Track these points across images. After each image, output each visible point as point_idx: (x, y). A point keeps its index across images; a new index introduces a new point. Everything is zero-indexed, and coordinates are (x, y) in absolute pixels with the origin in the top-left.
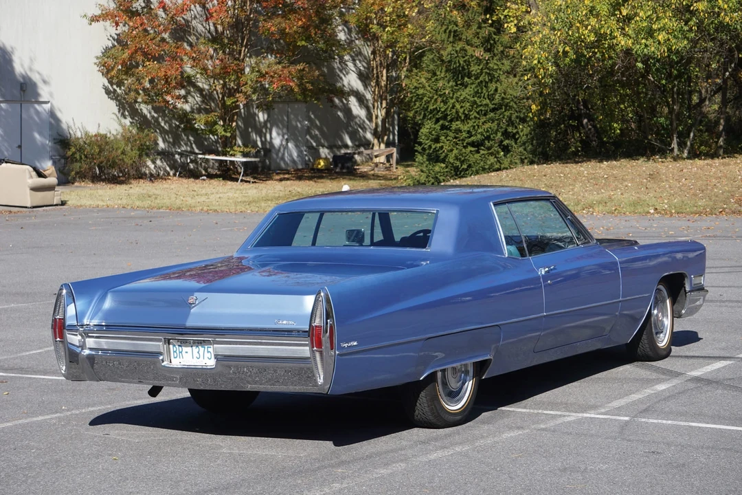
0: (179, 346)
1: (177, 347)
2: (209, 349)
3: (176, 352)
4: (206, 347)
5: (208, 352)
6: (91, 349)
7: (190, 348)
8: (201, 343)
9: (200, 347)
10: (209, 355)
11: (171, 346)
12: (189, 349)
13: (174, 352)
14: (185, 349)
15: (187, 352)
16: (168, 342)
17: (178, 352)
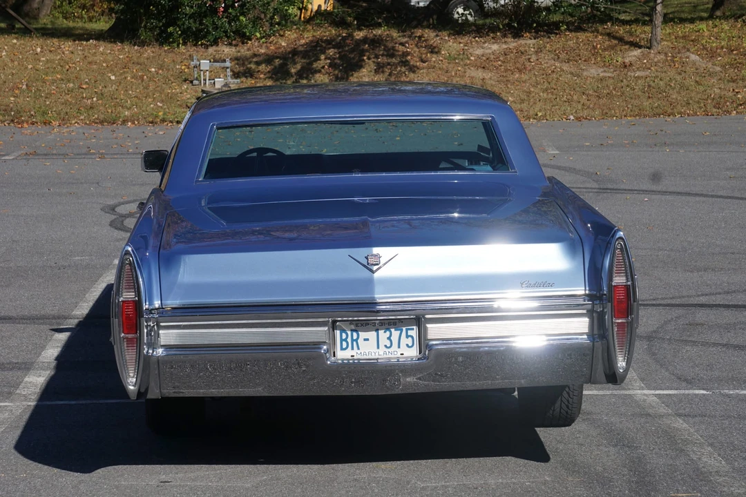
0: (352, 330)
1: (349, 333)
2: (410, 333)
3: (346, 340)
4: (404, 329)
5: (407, 336)
6: (167, 347)
7: (374, 333)
8: (395, 324)
9: (393, 330)
10: (409, 341)
11: (338, 333)
12: (372, 335)
13: (342, 340)
14: (363, 335)
15: (366, 340)
16: (334, 326)
17: (349, 340)
